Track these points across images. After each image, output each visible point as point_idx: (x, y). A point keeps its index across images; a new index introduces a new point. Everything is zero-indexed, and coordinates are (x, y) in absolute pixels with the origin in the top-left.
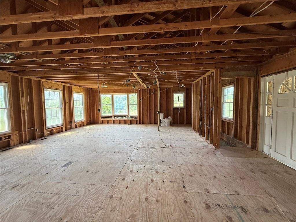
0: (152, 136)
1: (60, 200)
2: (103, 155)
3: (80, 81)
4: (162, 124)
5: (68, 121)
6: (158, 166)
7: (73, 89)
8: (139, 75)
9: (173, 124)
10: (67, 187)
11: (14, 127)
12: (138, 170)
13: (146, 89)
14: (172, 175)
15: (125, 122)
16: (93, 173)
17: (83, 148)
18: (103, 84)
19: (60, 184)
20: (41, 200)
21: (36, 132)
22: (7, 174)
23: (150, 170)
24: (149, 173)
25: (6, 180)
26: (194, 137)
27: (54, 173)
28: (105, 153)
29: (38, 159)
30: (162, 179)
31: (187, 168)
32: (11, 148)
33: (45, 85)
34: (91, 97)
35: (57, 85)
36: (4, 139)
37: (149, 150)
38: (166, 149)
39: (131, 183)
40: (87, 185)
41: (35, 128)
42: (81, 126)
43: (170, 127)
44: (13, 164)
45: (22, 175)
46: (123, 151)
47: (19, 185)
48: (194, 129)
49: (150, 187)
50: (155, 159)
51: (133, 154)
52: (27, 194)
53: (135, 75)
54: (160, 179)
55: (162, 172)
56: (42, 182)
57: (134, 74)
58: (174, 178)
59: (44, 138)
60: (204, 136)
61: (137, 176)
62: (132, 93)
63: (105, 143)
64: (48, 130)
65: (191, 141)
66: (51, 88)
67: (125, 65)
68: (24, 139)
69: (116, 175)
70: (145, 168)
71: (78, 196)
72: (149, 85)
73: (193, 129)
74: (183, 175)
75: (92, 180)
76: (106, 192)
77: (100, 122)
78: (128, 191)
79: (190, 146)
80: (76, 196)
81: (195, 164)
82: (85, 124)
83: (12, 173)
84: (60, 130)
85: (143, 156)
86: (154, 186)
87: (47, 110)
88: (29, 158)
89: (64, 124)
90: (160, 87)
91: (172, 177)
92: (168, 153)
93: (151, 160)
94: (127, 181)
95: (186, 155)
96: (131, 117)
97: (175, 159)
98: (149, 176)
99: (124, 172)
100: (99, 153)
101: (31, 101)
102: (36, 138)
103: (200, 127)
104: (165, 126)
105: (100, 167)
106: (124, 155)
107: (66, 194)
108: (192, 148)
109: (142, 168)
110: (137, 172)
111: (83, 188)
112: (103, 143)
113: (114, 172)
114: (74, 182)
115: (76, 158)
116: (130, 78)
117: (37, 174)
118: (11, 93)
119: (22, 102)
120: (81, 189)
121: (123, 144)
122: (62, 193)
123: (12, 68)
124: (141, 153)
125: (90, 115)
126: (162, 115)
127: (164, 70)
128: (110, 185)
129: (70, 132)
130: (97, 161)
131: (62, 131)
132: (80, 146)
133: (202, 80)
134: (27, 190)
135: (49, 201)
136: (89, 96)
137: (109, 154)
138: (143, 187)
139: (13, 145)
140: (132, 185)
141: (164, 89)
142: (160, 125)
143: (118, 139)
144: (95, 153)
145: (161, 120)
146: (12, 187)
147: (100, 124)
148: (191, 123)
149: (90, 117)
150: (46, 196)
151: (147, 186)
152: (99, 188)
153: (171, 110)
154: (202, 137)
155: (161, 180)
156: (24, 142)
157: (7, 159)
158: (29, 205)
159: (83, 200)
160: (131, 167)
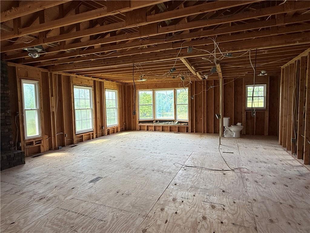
0: (208, 151)
1: (84, 223)
2: (138, 173)
3: (113, 74)
4: (226, 134)
5: (99, 126)
6: (215, 197)
7: (105, 85)
8: (190, 61)
9: (245, 135)
10: (93, 209)
11: (44, 131)
12: (183, 200)
13: (201, 82)
14: (238, 214)
15: (171, 130)
16: (124, 195)
17: (114, 162)
18: (141, 76)
19: (86, 202)
20: (65, 218)
21: (65, 138)
22: (36, 183)
23: (202, 202)
24: (200, 206)
25: (35, 189)
26: (281, 157)
27: (80, 188)
28: (141, 170)
29: (65, 169)
30: (220, 219)
31: (265, 208)
32: (42, 155)
33: (74, 82)
34: (127, 94)
35: (87, 81)
36: (36, 144)
37: (203, 172)
38: (230, 173)
39: (173, 217)
40: (115, 210)
41: (64, 133)
42: (114, 133)
43: (239, 139)
44: (42, 173)
45: (49, 186)
46: (165, 170)
47: (46, 198)
48: (283, 145)
49: (199, 227)
50: (211, 186)
51: (178, 175)
52: (52, 209)
53: (184, 61)
54: (217, 217)
55: (220, 207)
56: (68, 198)
57: (182, 59)
58: (239, 219)
59: (73, 145)
60: (300, 157)
61: (182, 208)
62: (181, 87)
63: (142, 157)
64: (78, 135)
65: (276, 164)
66: (81, 85)
67: (169, 47)
68: (53, 145)
69: (153, 202)
70: (195, 198)
71: (105, 221)
72: (207, 75)
73: (281, 144)
74: (256, 218)
75: (122, 204)
76: (138, 222)
77: (138, 128)
78: (167, 226)
79: (273, 172)
80: (102, 220)
81: (281, 203)
82: (119, 130)
83: (40, 182)
84: (90, 137)
85: (193, 179)
86: (206, 226)
87: (76, 111)
88: (57, 167)
89: (95, 129)
90: (223, 78)
91: (237, 217)
92: (233, 179)
93: (204, 187)
94: (166, 212)
95: (264, 186)
96: (179, 122)
97: (244, 189)
98: (199, 210)
99: (164, 199)
100: (134, 169)
101: (60, 101)
102: (65, 145)
103: (294, 142)
104: (231, 138)
105: (133, 189)
106: (165, 176)
107: (91, 216)
108: (277, 175)
109: (190, 197)
110: (183, 202)
111: (110, 213)
112: (139, 157)
113: (151, 198)
114: (101, 203)
115: (105, 173)
116: (175, 66)
117: (63, 187)
118: (42, 93)
119: (52, 102)
120: (108, 214)
121: (165, 160)
122: (86, 214)
123: (42, 63)
124: (190, 174)
125: (125, 119)
126: (226, 121)
127: (229, 50)
128: (143, 214)
129: (101, 139)
130: (129, 180)
131: (93, 138)
132: (111, 158)
133: (299, 61)
134: (53, 204)
135: (72, 222)
136: (124, 94)
137: (146, 171)
138: (189, 226)
139: (43, 151)
140: (174, 219)
141: (230, 80)
142: (223, 136)
143: (160, 153)
144: (128, 169)
145: (224, 128)
146: (39, 199)
147: (138, 130)
148: (277, 135)
149: (125, 122)
150: (70, 215)
151: (196, 225)
152: (130, 216)
153: (242, 112)
154: (297, 158)
155: (218, 219)
156: (53, 148)
157: (37, 166)
158: (53, 223)
159: (110, 228)
160: (174, 193)
